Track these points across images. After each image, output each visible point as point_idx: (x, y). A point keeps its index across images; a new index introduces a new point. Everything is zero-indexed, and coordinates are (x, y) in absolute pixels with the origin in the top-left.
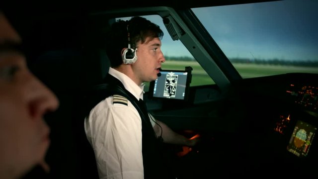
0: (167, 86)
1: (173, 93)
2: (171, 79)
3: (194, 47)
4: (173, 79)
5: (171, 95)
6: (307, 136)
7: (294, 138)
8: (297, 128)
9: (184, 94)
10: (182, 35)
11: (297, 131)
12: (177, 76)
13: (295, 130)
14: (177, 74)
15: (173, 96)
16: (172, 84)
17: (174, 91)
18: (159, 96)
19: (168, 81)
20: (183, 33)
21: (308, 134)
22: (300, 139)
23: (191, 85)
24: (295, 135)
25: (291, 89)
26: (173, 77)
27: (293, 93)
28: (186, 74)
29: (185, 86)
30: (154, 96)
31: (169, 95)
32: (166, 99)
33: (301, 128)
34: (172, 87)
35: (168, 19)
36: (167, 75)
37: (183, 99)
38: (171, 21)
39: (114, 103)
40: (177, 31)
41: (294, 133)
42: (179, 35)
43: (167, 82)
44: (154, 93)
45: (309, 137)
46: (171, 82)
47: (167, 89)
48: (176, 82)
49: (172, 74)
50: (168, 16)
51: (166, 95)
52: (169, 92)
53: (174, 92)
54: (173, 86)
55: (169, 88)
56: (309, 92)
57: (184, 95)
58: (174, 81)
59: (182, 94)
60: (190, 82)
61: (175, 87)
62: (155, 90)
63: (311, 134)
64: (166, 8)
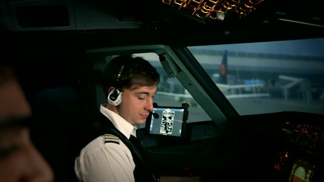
0: (164, 123)
1: (169, 130)
2: (167, 116)
3: (190, 85)
4: (170, 116)
5: (167, 132)
6: (306, 175)
7: (293, 175)
8: (296, 165)
9: (181, 130)
10: (178, 72)
11: (296, 168)
13: (294, 167)
14: (174, 111)
15: (170, 133)
16: (168, 121)
17: (170, 127)
18: (155, 133)
19: (165, 118)
20: (179, 70)
21: (307, 172)
22: (299, 177)
23: (188, 121)
24: (294, 172)
25: (287, 127)
26: (169, 113)
27: (288, 132)
28: (183, 110)
29: (182, 121)
30: (150, 133)
31: (165, 132)
32: (162, 136)
33: (299, 166)
34: (168, 124)
35: (164, 57)
36: (164, 112)
37: (180, 136)
38: (167, 59)
39: (106, 142)
40: (173, 68)
41: (293, 171)
42: (175, 73)
43: (163, 119)
44: (151, 129)
45: (308, 176)
46: (167, 119)
47: (164, 126)
48: (173, 119)
49: (168, 110)
50: (164, 54)
51: (162, 132)
52: (166, 128)
53: (171, 129)
54: (170, 123)
55: (165, 125)
56: (304, 130)
57: (180, 132)
58: (170, 118)
59: (179, 131)
60: (187, 119)
61: (171, 124)
62: (151, 126)
63: (310, 171)
64: (162, 46)
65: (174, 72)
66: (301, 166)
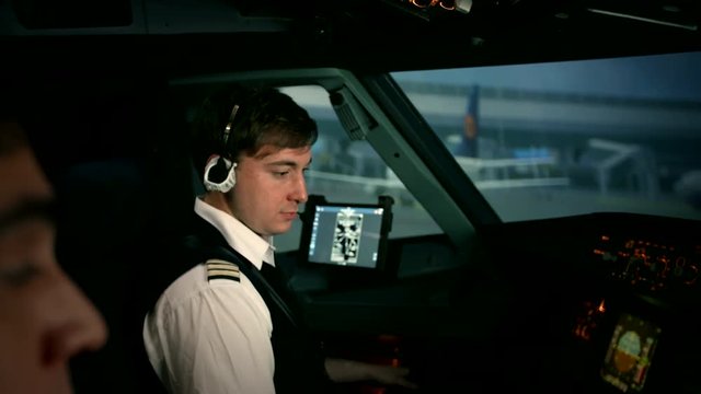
0: (339, 238)
1: (351, 254)
2: (347, 224)
3: (397, 155)
4: (352, 223)
5: (347, 257)
6: (642, 347)
7: (615, 350)
8: (620, 328)
9: (375, 255)
10: (371, 128)
11: (621, 334)
12: (361, 216)
13: (617, 332)
14: (361, 213)
15: (353, 261)
16: (349, 234)
17: (353, 248)
18: (321, 260)
19: (342, 228)
20: (373, 124)
21: (643, 342)
22: (627, 352)
23: (392, 235)
24: (617, 343)
26: (352, 218)
27: (606, 256)
28: (381, 211)
29: (377, 236)
30: (311, 260)
31: (342, 259)
32: (336, 267)
33: (628, 328)
34: (349, 240)
35: (341, 96)
36: (339, 215)
37: (373, 266)
38: (347, 100)
39: (210, 278)
40: (359, 119)
41: (614, 340)
42: (364, 130)
43: (338, 230)
44: (311, 253)
45: (646, 350)
46: (348, 230)
47: (340, 246)
48: (359, 230)
49: (349, 212)
50: (339, 89)
51: (336, 258)
52: (343, 250)
53: (354, 252)
54: (353, 238)
55: (343, 243)
56: (640, 253)
57: (375, 259)
58: (353, 228)
59: (372, 257)
60: (390, 230)
61: (356, 241)
62: (312, 246)
63: (650, 341)
64: (336, 72)
65: (362, 128)
66: (631, 330)
